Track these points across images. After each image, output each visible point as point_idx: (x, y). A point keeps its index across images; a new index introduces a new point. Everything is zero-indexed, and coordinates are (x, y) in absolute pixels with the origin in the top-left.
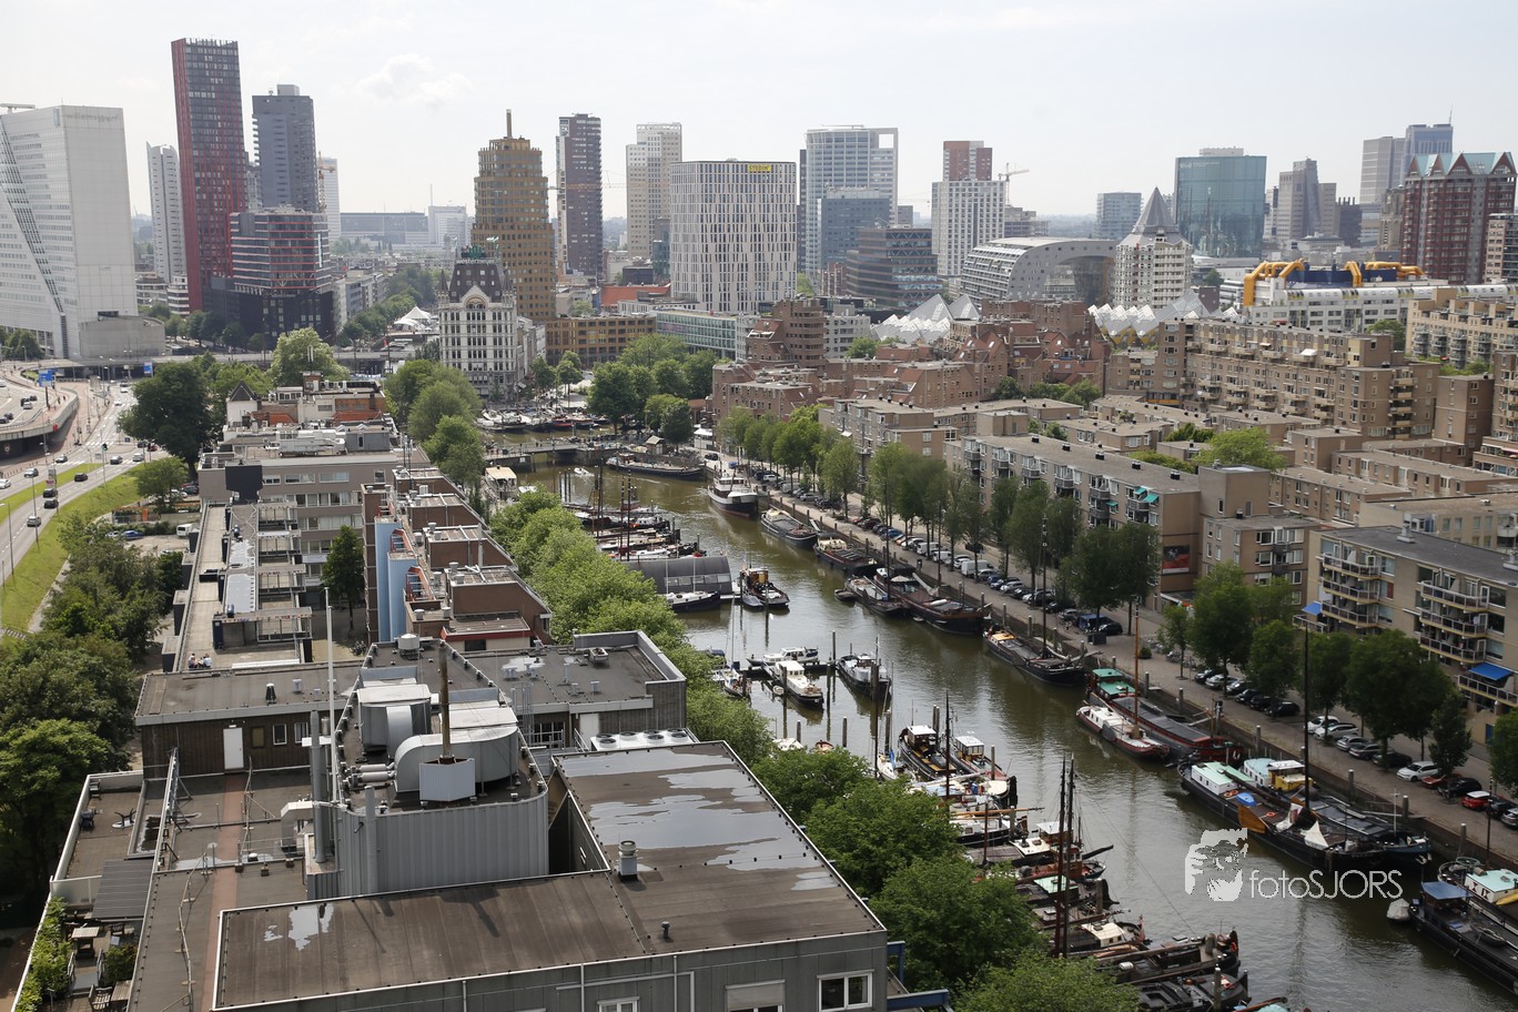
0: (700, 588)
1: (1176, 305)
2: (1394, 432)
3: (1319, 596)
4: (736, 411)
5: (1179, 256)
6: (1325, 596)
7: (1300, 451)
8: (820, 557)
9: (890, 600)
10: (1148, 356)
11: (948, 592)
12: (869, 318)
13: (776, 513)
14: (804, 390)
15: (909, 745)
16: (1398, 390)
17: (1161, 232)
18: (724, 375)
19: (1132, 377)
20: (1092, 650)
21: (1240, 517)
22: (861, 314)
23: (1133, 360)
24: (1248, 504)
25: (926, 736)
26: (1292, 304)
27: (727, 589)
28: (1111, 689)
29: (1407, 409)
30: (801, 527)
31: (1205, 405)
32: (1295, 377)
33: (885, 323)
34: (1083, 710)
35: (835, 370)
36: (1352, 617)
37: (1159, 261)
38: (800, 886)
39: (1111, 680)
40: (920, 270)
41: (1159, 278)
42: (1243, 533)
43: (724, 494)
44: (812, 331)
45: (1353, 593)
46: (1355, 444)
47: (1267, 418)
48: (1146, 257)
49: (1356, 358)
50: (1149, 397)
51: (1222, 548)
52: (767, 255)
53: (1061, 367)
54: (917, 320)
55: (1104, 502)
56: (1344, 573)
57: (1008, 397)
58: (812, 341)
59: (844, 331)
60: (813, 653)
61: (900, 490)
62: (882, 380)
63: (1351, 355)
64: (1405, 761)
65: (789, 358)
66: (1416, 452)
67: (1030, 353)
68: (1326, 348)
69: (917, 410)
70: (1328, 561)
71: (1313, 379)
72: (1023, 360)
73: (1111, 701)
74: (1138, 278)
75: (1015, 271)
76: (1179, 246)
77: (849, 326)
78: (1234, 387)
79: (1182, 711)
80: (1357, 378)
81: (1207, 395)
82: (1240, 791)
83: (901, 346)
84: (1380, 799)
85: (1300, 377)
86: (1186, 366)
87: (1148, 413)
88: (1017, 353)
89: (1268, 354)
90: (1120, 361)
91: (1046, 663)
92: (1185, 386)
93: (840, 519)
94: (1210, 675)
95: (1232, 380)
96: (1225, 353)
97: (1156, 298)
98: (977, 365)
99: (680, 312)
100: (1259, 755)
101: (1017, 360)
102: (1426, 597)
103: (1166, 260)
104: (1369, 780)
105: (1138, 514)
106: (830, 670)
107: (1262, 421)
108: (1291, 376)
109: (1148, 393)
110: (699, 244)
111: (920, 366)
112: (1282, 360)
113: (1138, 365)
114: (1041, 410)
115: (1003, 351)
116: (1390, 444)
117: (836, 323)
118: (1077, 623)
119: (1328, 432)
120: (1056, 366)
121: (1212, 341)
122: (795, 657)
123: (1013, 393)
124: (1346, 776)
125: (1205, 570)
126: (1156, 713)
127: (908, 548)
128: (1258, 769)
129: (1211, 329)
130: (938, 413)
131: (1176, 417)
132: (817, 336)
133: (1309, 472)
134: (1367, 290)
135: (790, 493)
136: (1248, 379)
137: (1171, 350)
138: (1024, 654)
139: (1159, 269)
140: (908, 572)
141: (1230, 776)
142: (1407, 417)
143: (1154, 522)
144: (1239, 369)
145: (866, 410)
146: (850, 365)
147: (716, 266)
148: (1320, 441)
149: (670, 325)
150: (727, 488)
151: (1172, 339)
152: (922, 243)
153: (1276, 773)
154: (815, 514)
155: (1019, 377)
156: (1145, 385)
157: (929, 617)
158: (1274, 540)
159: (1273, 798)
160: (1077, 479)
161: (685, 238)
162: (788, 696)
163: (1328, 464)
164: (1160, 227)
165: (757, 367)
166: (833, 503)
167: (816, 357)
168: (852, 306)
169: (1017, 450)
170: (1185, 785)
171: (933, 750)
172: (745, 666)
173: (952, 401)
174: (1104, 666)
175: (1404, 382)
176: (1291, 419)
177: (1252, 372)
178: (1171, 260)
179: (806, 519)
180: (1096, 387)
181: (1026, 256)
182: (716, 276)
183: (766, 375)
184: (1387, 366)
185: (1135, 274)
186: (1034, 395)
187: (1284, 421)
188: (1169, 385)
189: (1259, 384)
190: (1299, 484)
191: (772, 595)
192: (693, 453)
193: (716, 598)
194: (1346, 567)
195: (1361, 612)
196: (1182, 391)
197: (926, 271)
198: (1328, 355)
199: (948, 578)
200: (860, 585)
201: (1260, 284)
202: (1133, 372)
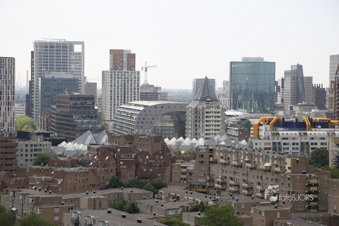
1: (216, 138)
2: (309, 208)
5: (218, 113)
7: (257, 218)
10: (191, 166)
12: (51, 143)
16: (310, 185)
17: (209, 99)
19: (182, 176)
22: (46, 140)
23: (182, 167)
26: (274, 139)
29: (315, 196)
31: (219, 191)
32: (262, 177)
33: (59, 145)
35: (21, 171)
37: (208, 115)
40: (87, 117)
41: (208, 123)
44: (9, 150)
48: (201, 113)
49: (289, 168)
50: (191, 187)
53: (148, 171)
54: (76, 145)
57: (115, 187)
58: (9, 156)
59: (36, 150)
62: (43, 178)
63: (287, 166)
66: (317, 220)
67: (130, 163)
68: (276, 162)
69: (53, 195)
71: (270, 179)
72: (125, 167)
74: (198, 123)
76: (218, 107)
77: (38, 148)
78: (232, 182)
80: (289, 179)
81: (220, 186)
83: (62, 159)
85: (264, 178)
86: (209, 170)
88: (122, 163)
90: (176, 168)
92: (209, 181)
95: (231, 179)
96: (228, 164)
97: (207, 134)
98: (99, 169)
101: (121, 167)
103: (211, 114)
107: (240, 201)
108: (259, 177)
109: (191, 185)
111: (66, 169)
112: (255, 168)
113: (185, 170)
114: (129, 194)
115: (113, 161)
119: (272, 207)
120: (145, 170)
121: (222, 158)
123: (117, 185)
129: (222, 151)
130: (65, 197)
132: (11, 153)
134: (311, 133)
136: (240, 178)
137: (202, 162)
139: (208, 119)
142: (316, 200)
144: (235, 173)
145: (25, 195)
146: (31, 169)
151: (202, 156)
152: (90, 103)
155: (122, 176)
156: (189, 181)
163: (271, 225)
167: (11, 165)
168: (42, 137)
175: (313, 181)
176: (256, 200)
177: (241, 174)
178: (214, 114)
180: (165, 181)
181: (144, 111)
184: (304, 173)
185: (196, 121)
186: (129, 186)
187: (252, 201)
188: (202, 181)
189: (244, 181)
196: (208, 184)
198: (277, 166)
201: (261, 128)
202: (183, 173)
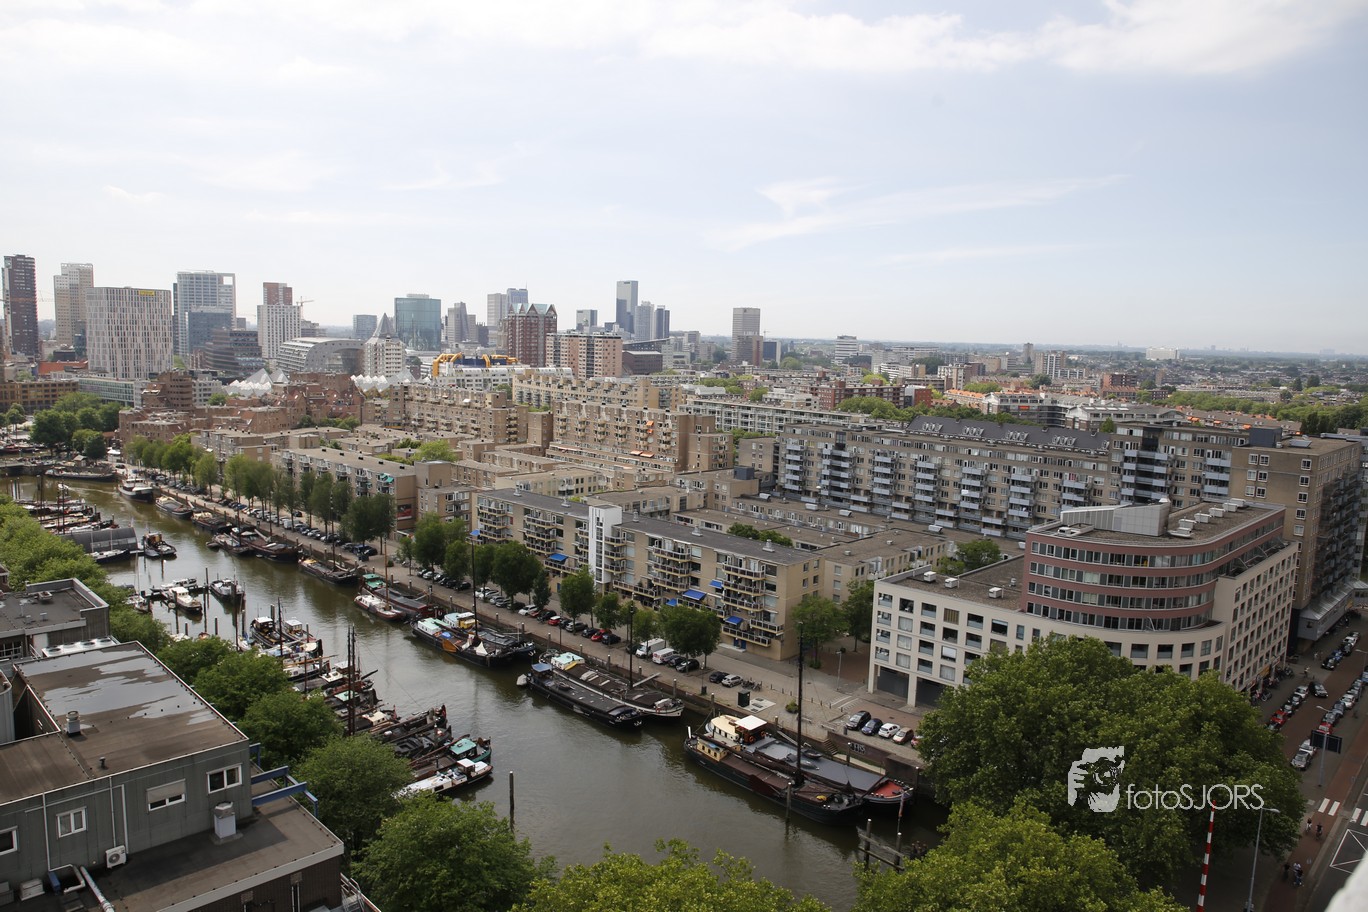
0: (115, 548)
1: (398, 375)
2: (509, 440)
3: (478, 526)
4: (137, 438)
5: (399, 350)
6: (481, 526)
7: (465, 451)
8: (195, 524)
9: (241, 546)
10: (385, 403)
11: (277, 539)
12: (221, 382)
13: (165, 499)
14: (181, 425)
15: (257, 629)
16: (510, 419)
17: (388, 336)
18: (127, 417)
19: (376, 414)
20: (361, 565)
21: (436, 487)
22: (215, 379)
23: (376, 405)
24: (441, 481)
25: (267, 623)
26: (457, 376)
27: (135, 546)
28: (373, 585)
29: (515, 429)
30: (182, 507)
31: (416, 428)
32: (461, 413)
33: (231, 385)
34: (358, 598)
35: (200, 412)
36: (494, 536)
37: (388, 352)
38: (192, 722)
39: (373, 580)
40: (251, 355)
41: (389, 361)
42: (439, 496)
43: (130, 489)
44: (185, 390)
45: (494, 523)
46: (491, 447)
47: (448, 435)
48: (381, 350)
49: (490, 403)
50: (386, 425)
51: (429, 504)
52: (154, 347)
53: (337, 409)
54: (250, 383)
55: (364, 483)
56: (490, 513)
57: (307, 426)
58: (185, 396)
59: (205, 390)
60: (194, 581)
61: (244, 482)
62: (231, 418)
63: (487, 402)
64: (521, 606)
65: (170, 405)
66: (520, 450)
67: (319, 402)
68: (475, 398)
69: (253, 435)
70: (481, 508)
71: (469, 415)
72: (315, 406)
73: (373, 592)
74: (377, 361)
75: (308, 356)
76: (398, 344)
77: (208, 387)
78: (430, 419)
79: (411, 593)
80: (491, 414)
81: (417, 423)
82: (443, 631)
83: (241, 398)
84: (511, 626)
85: (463, 414)
86: (405, 408)
87: (386, 433)
88: (311, 402)
89: (447, 401)
90: (369, 406)
91: (336, 574)
92: (405, 419)
93: (207, 500)
94: (425, 572)
95: (429, 415)
96: (425, 401)
97: (387, 372)
98: (288, 409)
99: (95, 378)
100: (452, 611)
101: (311, 406)
102: (528, 523)
103: (392, 352)
104: (505, 617)
105: (383, 488)
106: (204, 591)
107: (445, 437)
108: (459, 413)
109: (385, 423)
110: (107, 337)
111: (253, 409)
112: (453, 405)
113: (379, 408)
114: (326, 433)
115: (303, 401)
116: (508, 447)
117: (200, 385)
118: (352, 550)
119: (478, 441)
120: (334, 409)
121: (418, 395)
122: (181, 584)
123: (310, 424)
124: (495, 617)
125: (420, 517)
126: (397, 595)
127: (250, 515)
128: (451, 619)
129: (417, 389)
130: (266, 436)
131: (401, 436)
132: (188, 392)
133: (470, 462)
134: (493, 369)
135: (174, 487)
136: (438, 415)
137: (397, 400)
138: (323, 570)
139: (388, 356)
140: (251, 529)
141: (437, 624)
142: (515, 433)
143: (392, 492)
144: (433, 410)
145: (221, 436)
146: (209, 410)
147: (119, 351)
148: (475, 446)
149: (88, 386)
150: (131, 485)
151: (397, 394)
152: (252, 339)
153: (461, 620)
154: (191, 498)
155: (313, 415)
156: (384, 419)
157: (266, 554)
158: (455, 499)
159: (459, 633)
160: (348, 471)
161: (97, 333)
162: (179, 609)
163: (479, 458)
164: (388, 334)
165: (149, 412)
166: (202, 491)
167: (188, 405)
168: (210, 375)
169: (313, 456)
170: (415, 632)
171: (271, 630)
172: (148, 593)
173: (274, 429)
174: (369, 573)
175: (513, 415)
176: (460, 435)
177: (439, 411)
178: (395, 352)
179: (185, 501)
180: (357, 420)
181: (314, 348)
182: (119, 357)
183: (155, 416)
184: (504, 408)
185: (376, 359)
186: (322, 425)
187: (456, 436)
188: (397, 418)
189: (443, 417)
190: (465, 469)
191: (165, 548)
192: (107, 465)
193: (127, 553)
194: (490, 510)
195: (498, 533)
196: (403, 421)
197: (255, 355)
198: (476, 402)
199: (275, 531)
200: (221, 539)
201: (441, 365)
202: (376, 411)
